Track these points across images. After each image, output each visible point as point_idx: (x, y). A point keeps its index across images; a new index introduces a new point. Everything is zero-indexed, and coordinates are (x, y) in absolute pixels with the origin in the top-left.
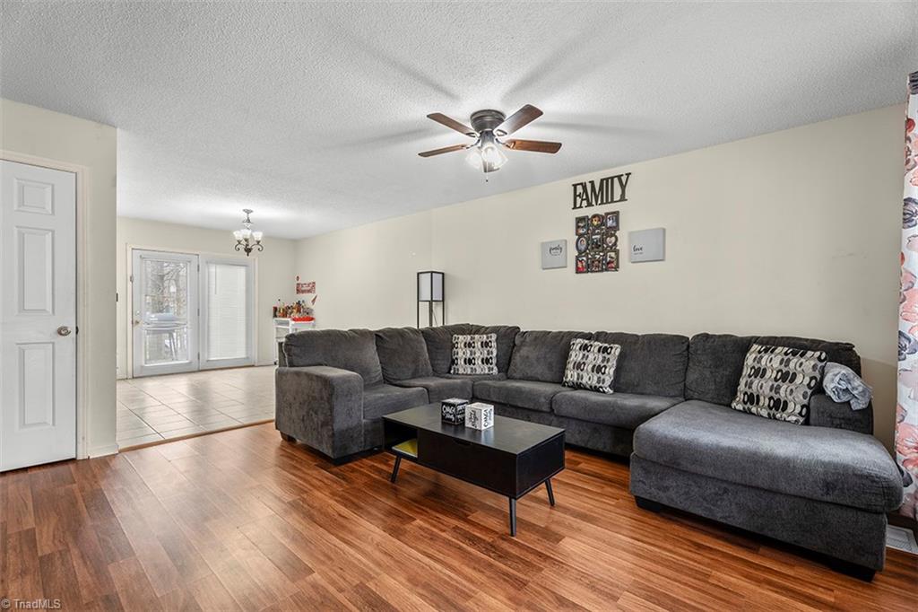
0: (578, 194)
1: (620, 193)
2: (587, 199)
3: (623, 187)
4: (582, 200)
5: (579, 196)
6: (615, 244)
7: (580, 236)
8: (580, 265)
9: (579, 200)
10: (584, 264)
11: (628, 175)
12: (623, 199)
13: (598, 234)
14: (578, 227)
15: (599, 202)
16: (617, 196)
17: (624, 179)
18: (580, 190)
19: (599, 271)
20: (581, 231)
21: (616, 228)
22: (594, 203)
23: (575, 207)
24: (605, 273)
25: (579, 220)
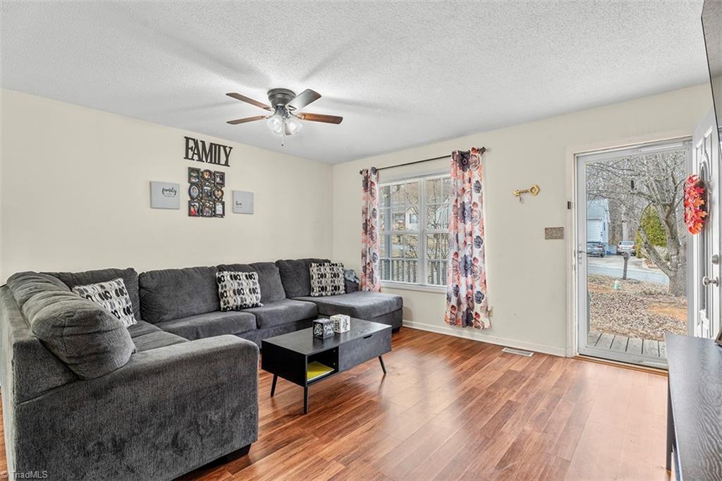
0: (190, 147)
1: (225, 159)
2: (198, 154)
3: (227, 156)
4: (194, 153)
5: (191, 149)
6: (221, 197)
7: (192, 184)
8: (192, 209)
9: (190, 153)
10: (196, 209)
11: (231, 148)
12: (226, 164)
13: (208, 186)
14: (190, 176)
15: (209, 161)
16: (223, 162)
17: (228, 150)
18: (191, 144)
19: (208, 216)
20: (193, 180)
21: (223, 184)
22: (204, 159)
23: (187, 157)
24: (214, 218)
25: (191, 170)
